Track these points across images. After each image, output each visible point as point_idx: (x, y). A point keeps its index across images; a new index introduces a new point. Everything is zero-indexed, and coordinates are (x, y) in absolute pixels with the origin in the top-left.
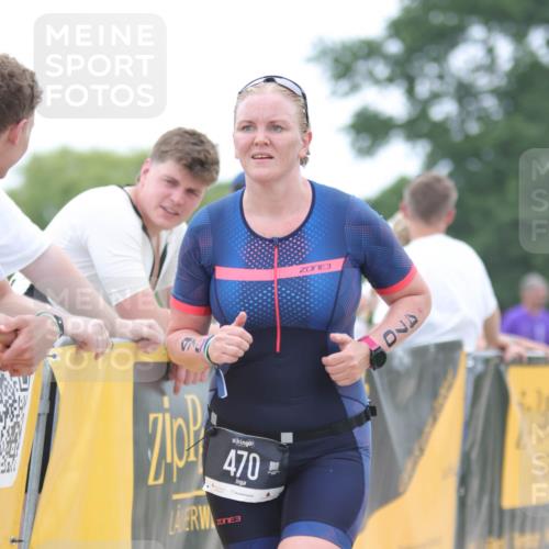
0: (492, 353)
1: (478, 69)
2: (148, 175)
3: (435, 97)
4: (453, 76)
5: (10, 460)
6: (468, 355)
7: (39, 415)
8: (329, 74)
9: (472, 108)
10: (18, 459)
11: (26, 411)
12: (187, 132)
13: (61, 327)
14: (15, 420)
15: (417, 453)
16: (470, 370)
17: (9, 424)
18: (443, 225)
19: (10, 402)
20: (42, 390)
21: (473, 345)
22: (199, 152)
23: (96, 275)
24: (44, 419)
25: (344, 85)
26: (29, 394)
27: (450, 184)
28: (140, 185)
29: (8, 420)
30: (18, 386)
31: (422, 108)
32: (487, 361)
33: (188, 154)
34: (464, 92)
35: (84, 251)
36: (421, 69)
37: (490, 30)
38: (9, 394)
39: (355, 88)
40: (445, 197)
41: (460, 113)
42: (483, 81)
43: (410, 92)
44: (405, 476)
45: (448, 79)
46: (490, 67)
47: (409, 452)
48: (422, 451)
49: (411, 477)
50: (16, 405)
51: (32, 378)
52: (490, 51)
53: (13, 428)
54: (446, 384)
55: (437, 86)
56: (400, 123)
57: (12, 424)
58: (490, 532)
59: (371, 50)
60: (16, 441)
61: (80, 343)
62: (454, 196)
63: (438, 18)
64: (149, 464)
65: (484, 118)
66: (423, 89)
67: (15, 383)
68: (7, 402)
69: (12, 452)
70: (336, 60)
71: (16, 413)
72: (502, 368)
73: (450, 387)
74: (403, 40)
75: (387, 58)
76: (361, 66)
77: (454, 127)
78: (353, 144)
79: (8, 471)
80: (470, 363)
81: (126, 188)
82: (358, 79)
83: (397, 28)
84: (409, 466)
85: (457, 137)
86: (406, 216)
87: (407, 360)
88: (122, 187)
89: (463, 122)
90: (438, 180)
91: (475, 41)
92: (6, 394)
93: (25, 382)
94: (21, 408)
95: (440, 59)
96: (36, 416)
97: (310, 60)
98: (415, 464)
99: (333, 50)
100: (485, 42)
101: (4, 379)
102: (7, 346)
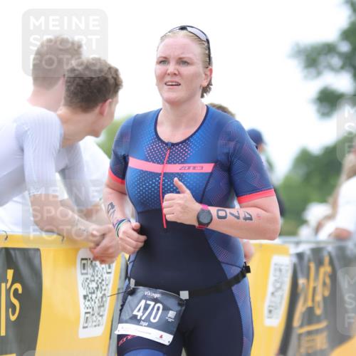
5: (100, 319)
7: (118, 290)
10: (105, 318)
14: (103, 292)
17: (99, 295)
19: (100, 281)
20: (121, 273)
26: (112, 275)
29: (99, 292)
30: (105, 271)
38: (99, 276)
50: (104, 283)
53: (102, 298)
57: (101, 295)
60: (104, 306)
67: (103, 269)
68: (97, 281)
69: (101, 314)
71: (104, 288)
79: (99, 325)
92: (97, 276)
93: (109, 268)
94: (107, 285)
101: (96, 266)
102: (98, 245)
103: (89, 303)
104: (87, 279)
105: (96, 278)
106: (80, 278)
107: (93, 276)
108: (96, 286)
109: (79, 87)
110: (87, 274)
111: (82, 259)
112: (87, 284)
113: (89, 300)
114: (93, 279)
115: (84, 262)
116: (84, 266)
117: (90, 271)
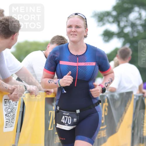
0: (141, 94)
1: (137, 19)
2: (49, 48)
3: (125, 26)
4: (130, 21)
5: (12, 124)
6: (134, 95)
7: (20, 112)
8: (97, 20)
9: (135, 29)
10: (14, 123)
11: (16, 111)
12: (59, 36)
13: (26, 88)
14: (13, 113)
15: (121, 121)
16: (135, 99)
17: (12, 114)
18: (128, 61)
19: (12, 108)
20: (21, 105)
21: (136, 92)
22: (63, 42)
23: (35, 74)
24: (21, 113)
25: (101, 23)
26: (17, 106)
27: (130, 50)
28: (47, 50)
29: (12, 113)
30: (14, 104)
31: (122, 29)
32: (139, 97)
33: (60, 42)
34: (133, 25)
35: (32, 68)
36: (122, 19)
37: (140, 8)
38: (12, 106)
39: (104, 24)
40: (128, 53)
41: (132, 31)
42: (138, 22)
43: (119, 25)
44: (117, 127)
45: (129, 22)
46: (140, 18)
47: (119, 121)
48: (122, 121)
49: (119, 127)
50: (14, 109)
51: (18, 102)
52: (140, 14)
53: (13, 115)
54: (128, 103)
55: (126, 24)
56: (116, 33)
57: (13, 114)
58: (140, 142)
59: (108, 14)
60: (14, 119)
61: (31, 93)
62: (131, 53)
63: (126, 6)
64: (49, 124)
65: (138, 32)
66: (122, 24)
67: (13, 103)
68: (11, 108)
69: (13, 122)
70: (99, 17)
71: (14, 111)
72: (143, 98)
73: (130, 104)
74: (117, 11)
75: (112, 16)
76: (106, 18)
77: (130, 34)
78: (103, 39)
79: (12, 127)
80: (135, 97)
81: (43, 51)
82: (105, 22)
83: (115, 8)
84: (118, 125)
85: (131, 37)
86: (118, 58)
87: (118, 96)
88: (42, 51)
89: (133, 33)
90: (127, 49)
91: (136, 12)
92: (11, 106)
93: (16, 103)
94: (15, 110)
95: (127, 16)
96: (19, 112)
97: (92, 17)
98: (120, 124)
99: (98, 14)
100: (139, 12)
101: (10, 102)
102: (12, 94)
103: (8, 117)
104: (7, 107)
105: (11, 107)
106: (4, 107)
107: (9, 106)
108: (11, 110)
109: (4, 29)
110: (7, 105)
111: (5, 99)
112: (7, 110)
113: (7, 116)
114: (9, 107)
115: (5, 100)
116: (6, 102)
117: (8, 104)
